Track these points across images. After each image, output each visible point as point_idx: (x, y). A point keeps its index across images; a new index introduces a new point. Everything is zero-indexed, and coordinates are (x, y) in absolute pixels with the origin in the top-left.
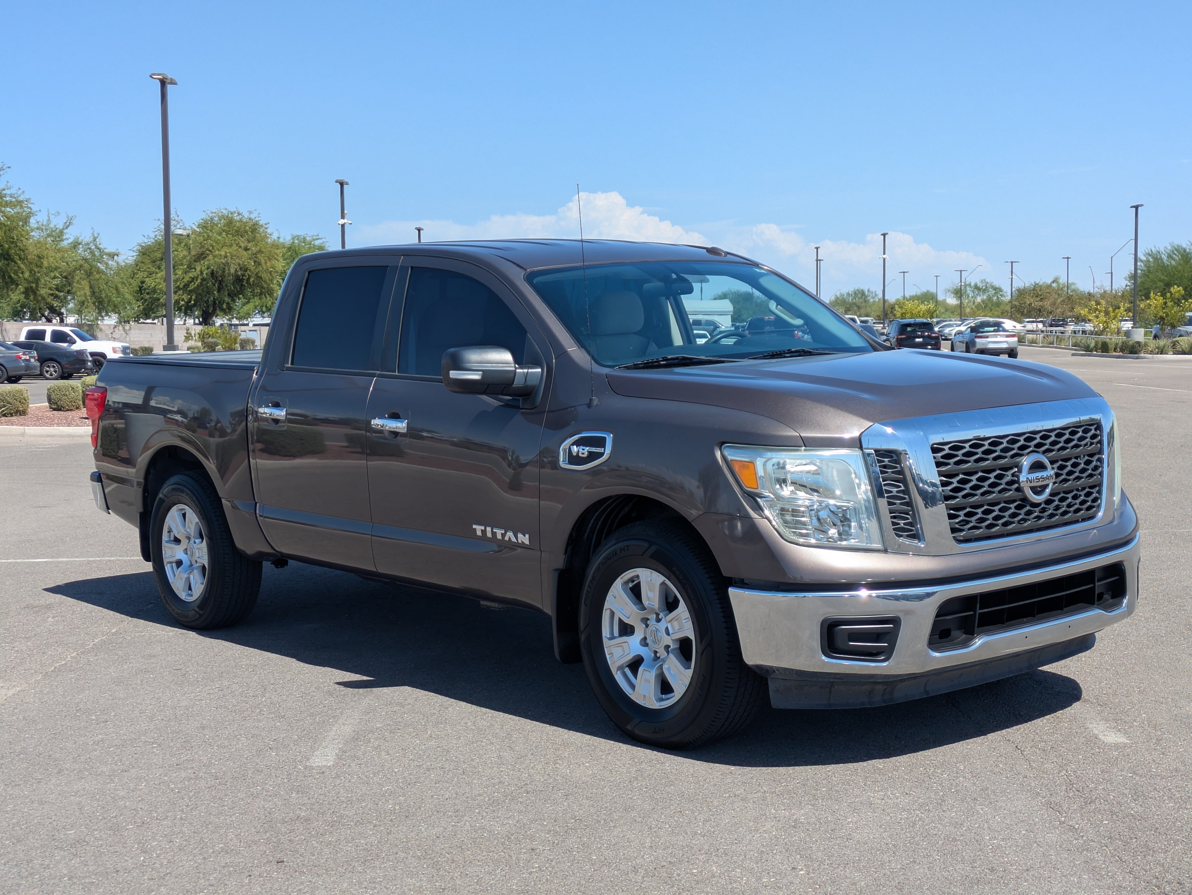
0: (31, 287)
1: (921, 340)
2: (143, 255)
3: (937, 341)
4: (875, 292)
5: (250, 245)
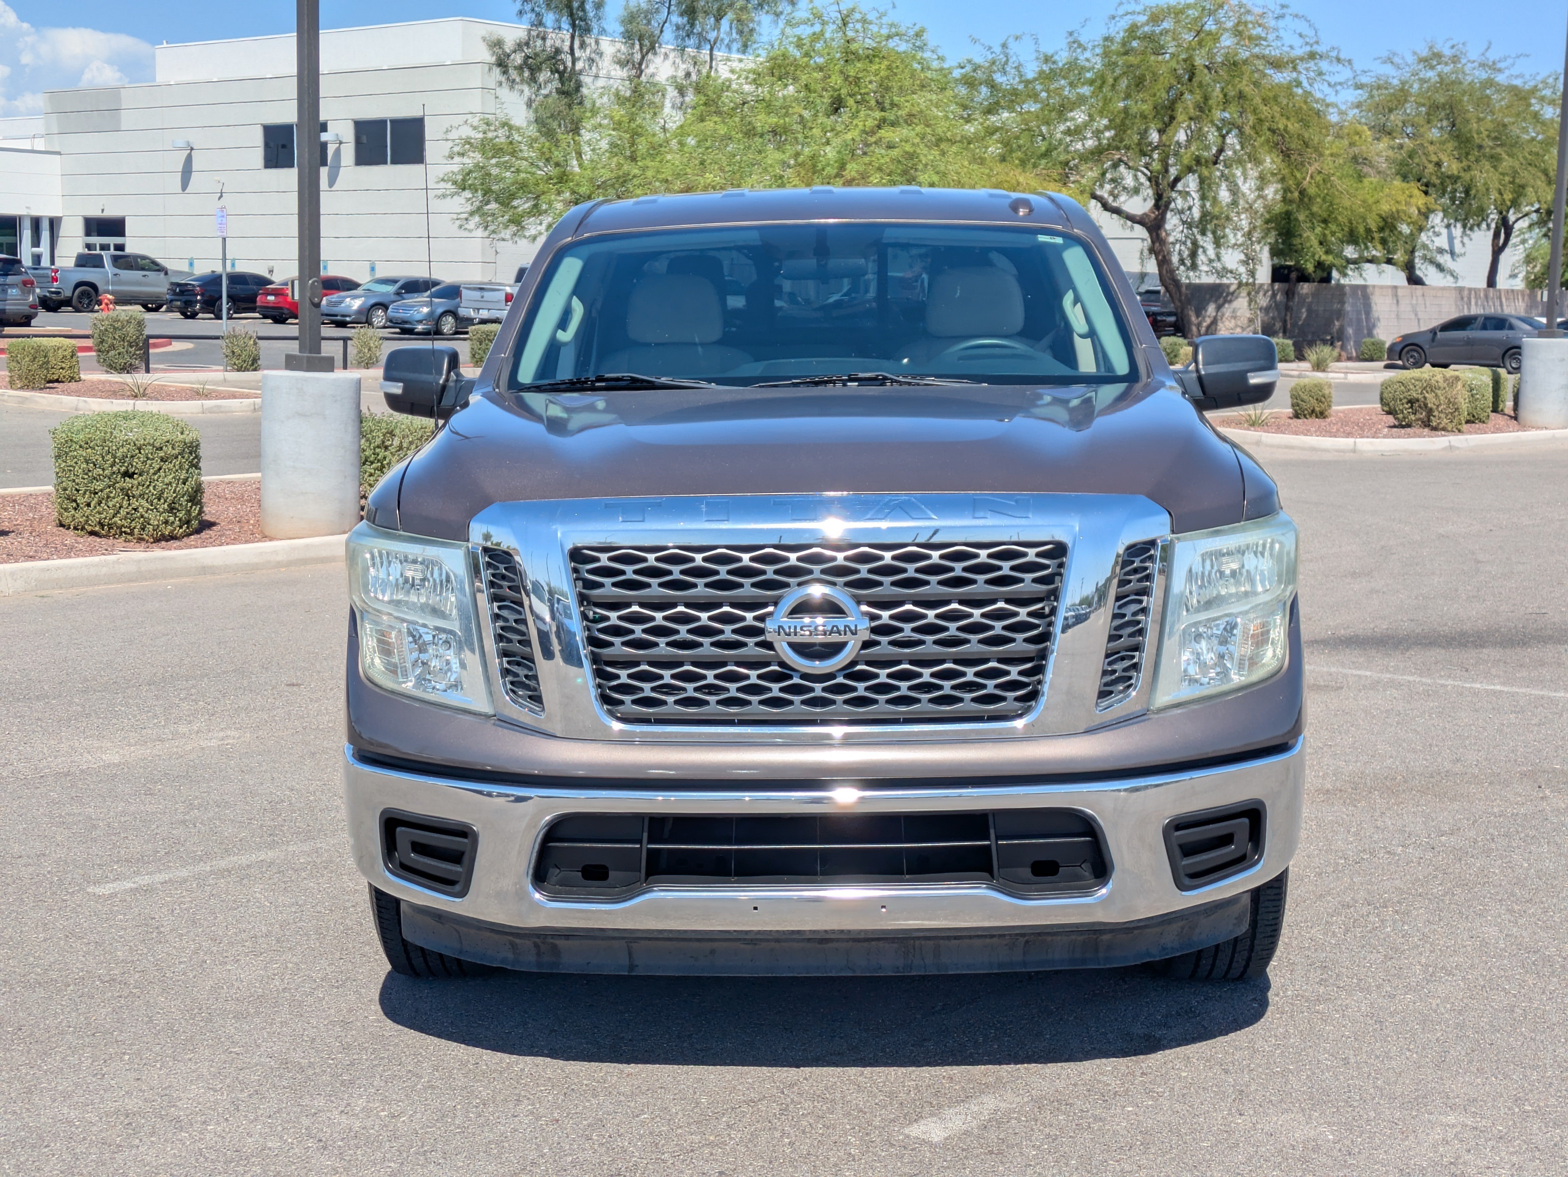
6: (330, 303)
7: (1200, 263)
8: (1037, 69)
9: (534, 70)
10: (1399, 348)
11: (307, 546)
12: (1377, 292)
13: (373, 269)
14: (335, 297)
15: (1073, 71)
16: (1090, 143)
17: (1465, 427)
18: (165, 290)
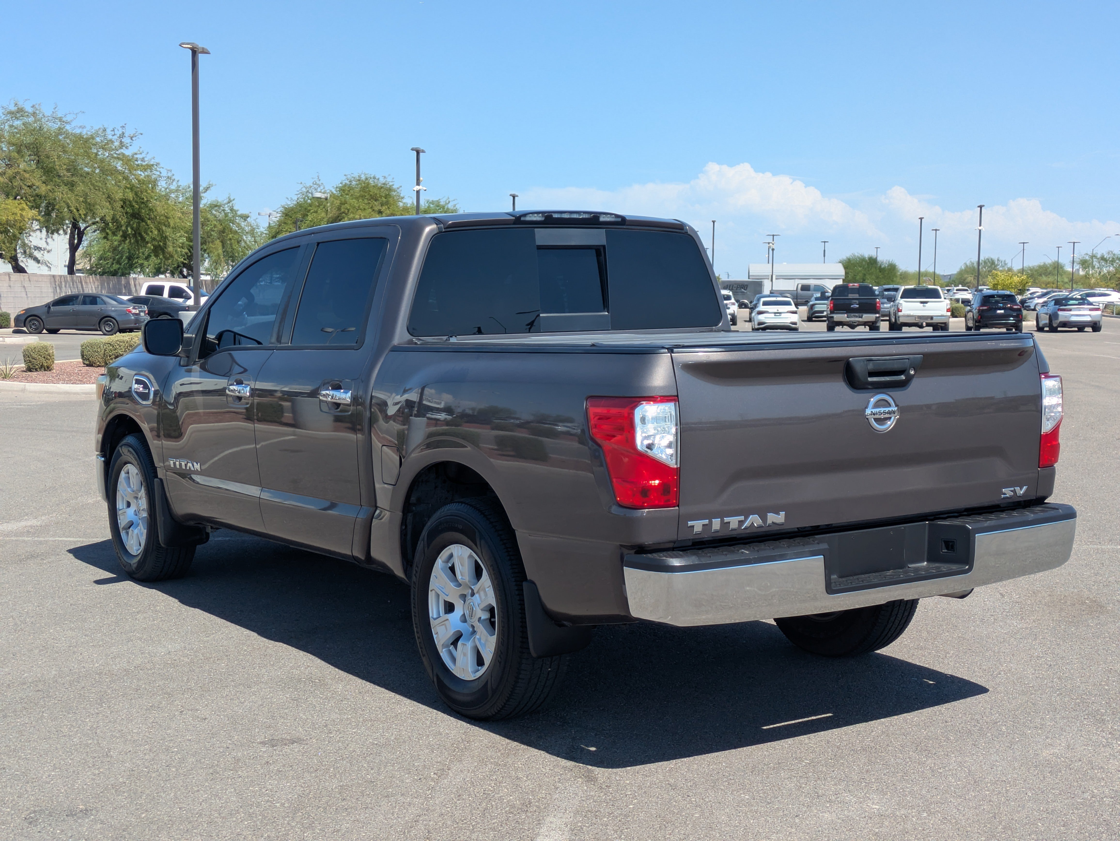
0: (160, 245)
1: (1002, 311)
2: (286, 216)
3: (1018, 313)
4: (1005, 261)
5: (383, 209)
10: (23, 319)
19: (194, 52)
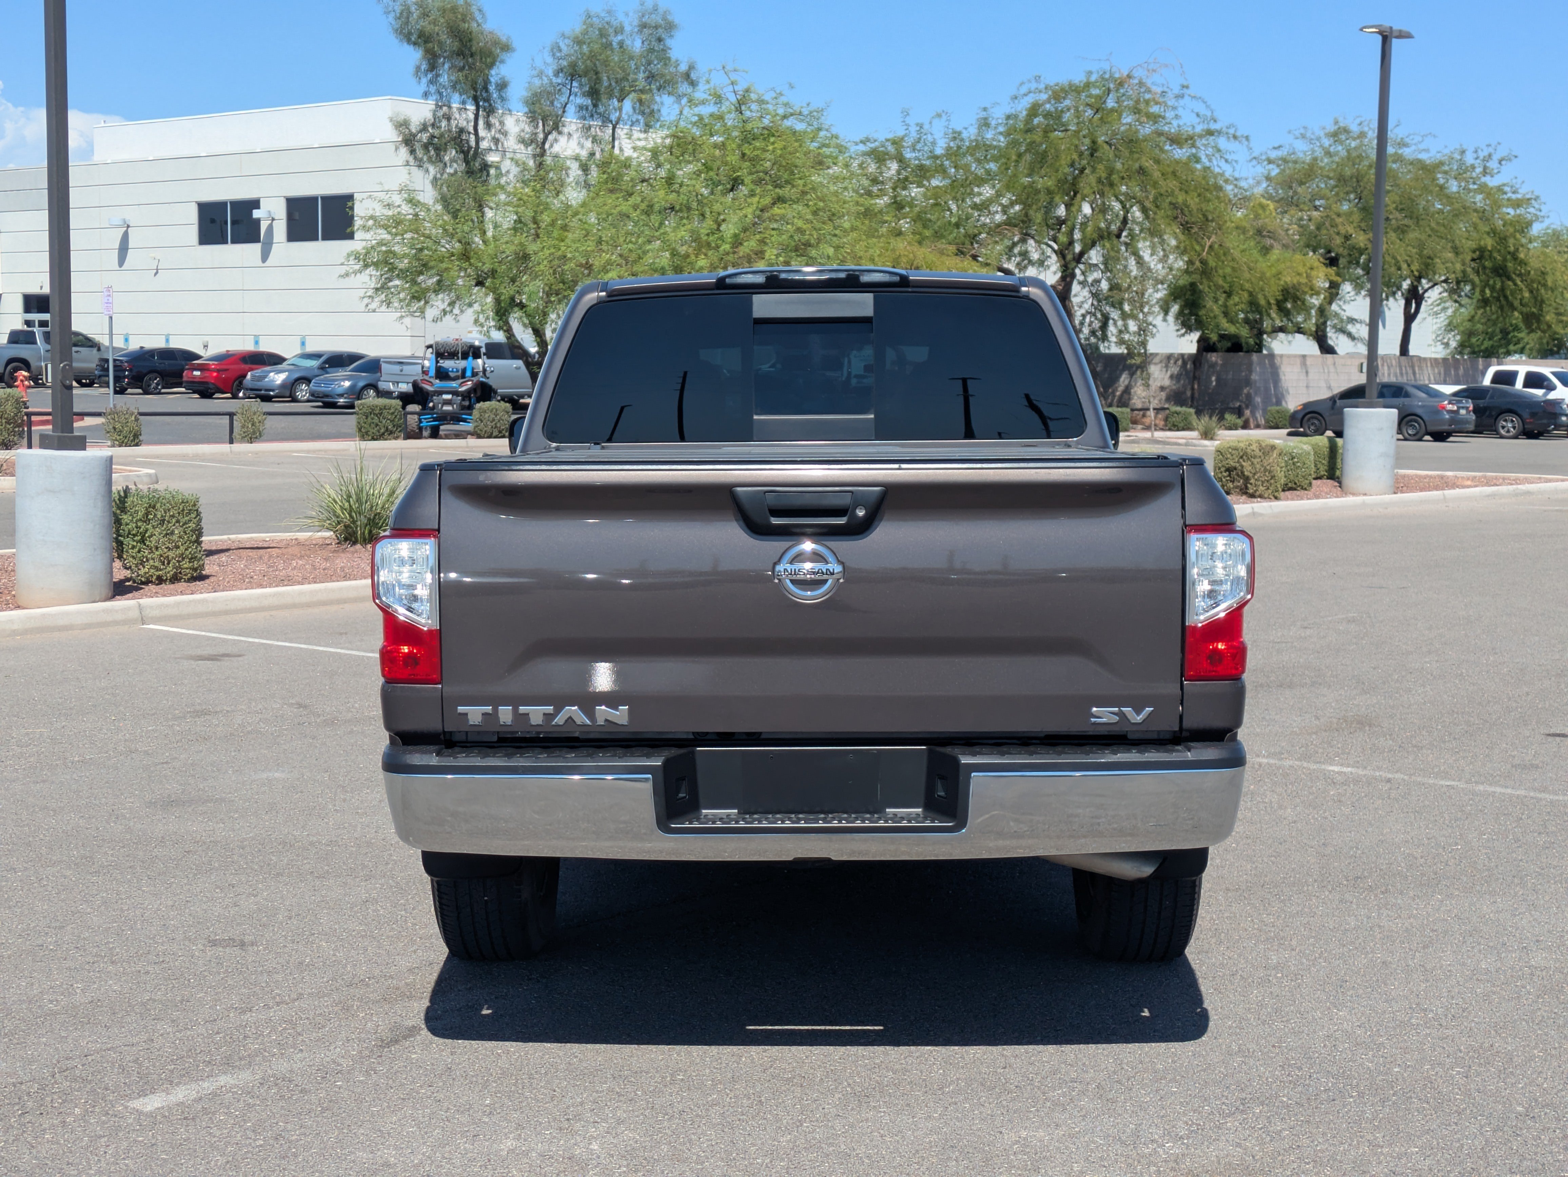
0: (1533, 312)
6: (254, 378)
7: (1109, 334)
8: (945, 145)
9: (440, 150)
10: (1300, 416)
11: (44, 615)
12: (1285, 360)
13: (303, 344)
14: (258, 372)
15: (979, 148)
16: (999, 218)
17: (1282, 494)
18: (93, 366)
19: (1386, 38)
